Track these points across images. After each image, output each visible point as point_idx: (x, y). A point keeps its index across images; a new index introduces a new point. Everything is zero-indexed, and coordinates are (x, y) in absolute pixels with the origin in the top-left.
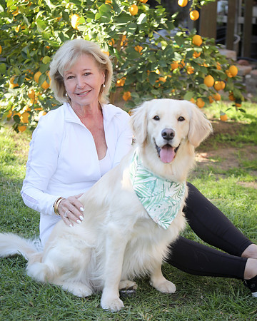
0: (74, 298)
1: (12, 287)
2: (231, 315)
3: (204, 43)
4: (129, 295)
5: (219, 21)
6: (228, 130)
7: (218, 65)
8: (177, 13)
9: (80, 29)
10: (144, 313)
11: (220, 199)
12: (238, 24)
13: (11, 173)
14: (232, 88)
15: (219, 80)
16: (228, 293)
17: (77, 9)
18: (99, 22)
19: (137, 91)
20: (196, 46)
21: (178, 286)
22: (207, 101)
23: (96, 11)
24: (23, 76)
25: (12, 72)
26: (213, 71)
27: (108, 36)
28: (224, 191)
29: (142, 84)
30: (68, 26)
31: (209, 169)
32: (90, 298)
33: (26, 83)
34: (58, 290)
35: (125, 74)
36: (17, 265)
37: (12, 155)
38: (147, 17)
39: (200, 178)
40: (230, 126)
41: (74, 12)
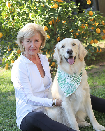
8: (80, 3)
24: (13, 45)
27: (45, 20)
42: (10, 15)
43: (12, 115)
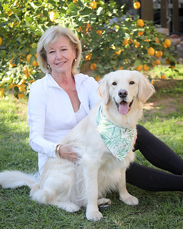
0: (67, 214)
1: (22, 209)
2: (179, 218)
3: (146, 24)
4: (106, 209)
5: (155, 7)
6: (167, 86)
7: (156, 39)
8: (125, 5)
9: (56, 21)
10: (117, 221)
11: (165, 135)
12: (169, 9)
13: (15, 128)
14: (168, 56)
15: (158, 50)
16: (175, 202)
17: (53, 7)
18: (70, 15)
19: (100, 63)
20: (140, 27)
21: (140, 199)
22: (151, 66)
23: (67, 8)
24: (18, 58)
25: (10, 56)
26: (153, 45)
27: (77, 25)
28: (168, 129)
29: (103, 57)
30: (48, 20)
31: (156, 114)
32: (78, 213)
33: (21, 63)
34: (55, 209)
35: (91, 51)
36: (25, 194)
37: (15, 115)
38: (103, 10)
39: (150, 121)
40: (169, 82)
41: (51, 10)
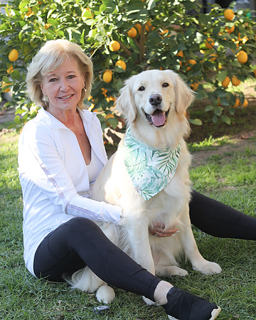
27: (116, 27)
42: (38, 9)
43: (18, 242)
